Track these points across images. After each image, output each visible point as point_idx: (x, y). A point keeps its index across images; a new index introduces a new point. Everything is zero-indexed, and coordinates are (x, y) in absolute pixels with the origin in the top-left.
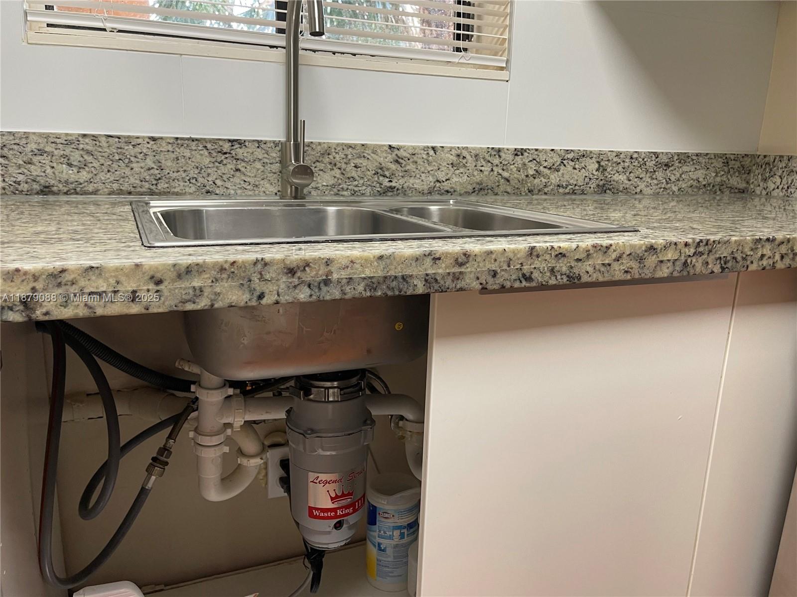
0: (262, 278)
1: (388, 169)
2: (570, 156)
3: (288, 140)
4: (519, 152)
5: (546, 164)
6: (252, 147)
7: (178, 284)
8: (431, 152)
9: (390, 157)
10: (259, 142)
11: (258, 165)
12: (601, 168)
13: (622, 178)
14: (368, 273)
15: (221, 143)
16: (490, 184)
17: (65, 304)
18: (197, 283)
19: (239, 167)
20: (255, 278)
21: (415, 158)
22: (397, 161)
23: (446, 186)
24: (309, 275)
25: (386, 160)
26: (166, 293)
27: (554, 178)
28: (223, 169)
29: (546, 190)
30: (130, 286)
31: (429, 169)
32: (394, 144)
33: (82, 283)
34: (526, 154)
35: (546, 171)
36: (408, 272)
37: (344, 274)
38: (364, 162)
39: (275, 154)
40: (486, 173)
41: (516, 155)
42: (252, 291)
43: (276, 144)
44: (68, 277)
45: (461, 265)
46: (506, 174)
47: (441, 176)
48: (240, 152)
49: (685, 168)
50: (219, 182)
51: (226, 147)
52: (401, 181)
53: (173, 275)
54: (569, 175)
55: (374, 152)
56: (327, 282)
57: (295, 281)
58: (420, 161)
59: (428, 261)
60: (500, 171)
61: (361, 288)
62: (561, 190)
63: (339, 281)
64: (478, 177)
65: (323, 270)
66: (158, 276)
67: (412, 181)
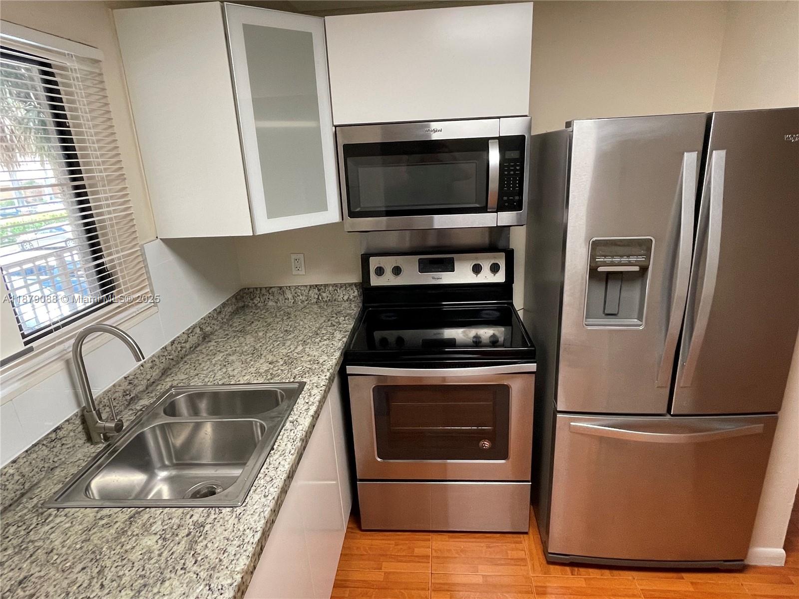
1: (127, 390)
2: (190, 331)
4: (173, 343)
5: (183, 342)
6: (66, 426)
8: (142, 368)
9: (127, 383)
10: (67, 421)
11: (72, 434)
12: (201, 329)
13: (209, 328)
15: (50, 436)
16: (167, 366)
19: (63, 442)
21: (136, 376)
22: (130, 383)
23: (152, 380)
25: (125, 386)
27: (188, 345)
28: (55, 450)
29: (187, 353)
31: (143, 377)
32: (125, 375)
34: (175, 342)
35: (184, 344)
38: (117, 394)
39: (78, 422)
40: (164, 362)
41: (172, 345)
43: (76, 415)
46: (171, 357)
47: (148, 377)
48: (61, 434)
49: (226, 309)
50: (56, 459)
51: (53, 436)
52: (134, 392)
54: (193, 340)
55: (120, 386)
58: (139, 376)
60: (169, 357)
62: (192, 349)
64: (162, 366)
67: (138, 388)
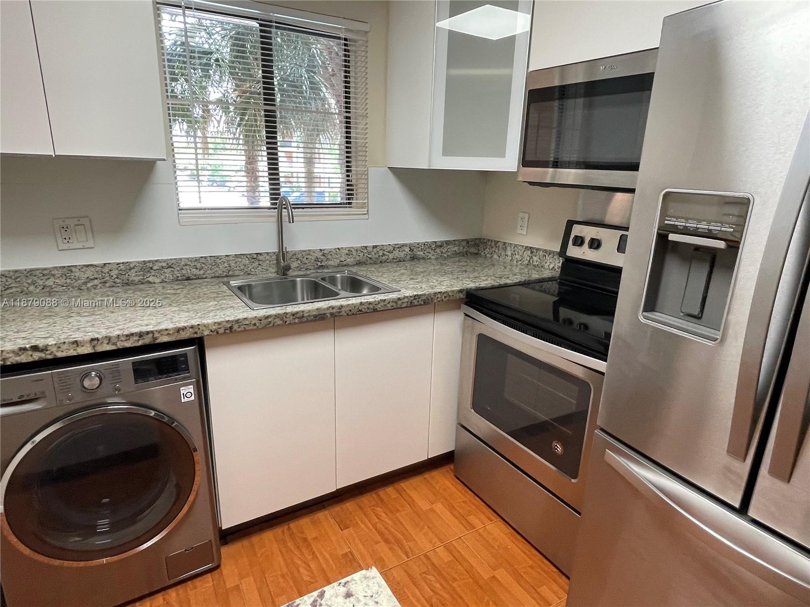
0: (286, 317)
1: (320, 258)
2: (397, 246)
3: (279, 250)
4: (375, 247)
5: (387, 250)
6: (265, 255)
7: (266, 321)
8: (338, 250)
9: (320, 254)
10: (268, 253)
11: (268, 262)
12: (411, 250)
13: (421, 253)
14: (314, 313)
15: (253, 255)
16: (363, 260)
17: (239, 328)
18: (270, 320)
19: (260, 263)
20: (284, 317)
21: (331, 253)
22: (323, 255)
23: (345, 263)
24: (298, 315)
25: (319, 255)
26: (262, 323)
27: (391, 256)
28: (254, 265)
29: (388, 261)
30: (254, 322)
31: (337, 257)
32: (322, 248)
33: (243, 322)
34: (378, 247)
35: (387, 253)
36: (325, 312)
37: (307, 314)
38: (309, 257)
39: (274, 257)
40: (361, 256)
41: (374, 248)
42: (283, 321)
43: (274, 253)
44: (240, 321)
45: (340, 309)
46: (370, 256)
47: (342, 259)
48: (260, 258)
49: (449, 247)
50: (252, 270)
51: (255, 256)
52: (326, 263)
53: (264, 318)
54: (396, 253)
55: (314, 252)
56: (303, 317)
57: (294, 317)
58: (333, 254)
59: (331, 309)
60: (368, 255)
61: (312, 318)
62: (394, 260)
63: (306, 316)
64: (358, 258)
65: (302, 314)
66: (260, 319)
67: (330, 262)
